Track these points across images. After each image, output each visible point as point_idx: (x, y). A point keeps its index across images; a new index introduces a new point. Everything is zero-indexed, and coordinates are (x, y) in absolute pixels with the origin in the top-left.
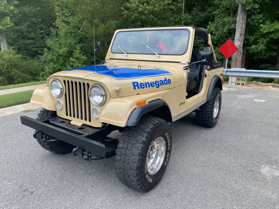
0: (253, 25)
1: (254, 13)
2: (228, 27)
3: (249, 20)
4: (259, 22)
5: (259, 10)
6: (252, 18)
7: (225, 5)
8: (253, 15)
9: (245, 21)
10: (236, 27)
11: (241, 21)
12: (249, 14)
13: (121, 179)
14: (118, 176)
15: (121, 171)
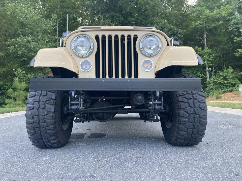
13: (188, 129)
14: (184, 127)
15: (190, 118)
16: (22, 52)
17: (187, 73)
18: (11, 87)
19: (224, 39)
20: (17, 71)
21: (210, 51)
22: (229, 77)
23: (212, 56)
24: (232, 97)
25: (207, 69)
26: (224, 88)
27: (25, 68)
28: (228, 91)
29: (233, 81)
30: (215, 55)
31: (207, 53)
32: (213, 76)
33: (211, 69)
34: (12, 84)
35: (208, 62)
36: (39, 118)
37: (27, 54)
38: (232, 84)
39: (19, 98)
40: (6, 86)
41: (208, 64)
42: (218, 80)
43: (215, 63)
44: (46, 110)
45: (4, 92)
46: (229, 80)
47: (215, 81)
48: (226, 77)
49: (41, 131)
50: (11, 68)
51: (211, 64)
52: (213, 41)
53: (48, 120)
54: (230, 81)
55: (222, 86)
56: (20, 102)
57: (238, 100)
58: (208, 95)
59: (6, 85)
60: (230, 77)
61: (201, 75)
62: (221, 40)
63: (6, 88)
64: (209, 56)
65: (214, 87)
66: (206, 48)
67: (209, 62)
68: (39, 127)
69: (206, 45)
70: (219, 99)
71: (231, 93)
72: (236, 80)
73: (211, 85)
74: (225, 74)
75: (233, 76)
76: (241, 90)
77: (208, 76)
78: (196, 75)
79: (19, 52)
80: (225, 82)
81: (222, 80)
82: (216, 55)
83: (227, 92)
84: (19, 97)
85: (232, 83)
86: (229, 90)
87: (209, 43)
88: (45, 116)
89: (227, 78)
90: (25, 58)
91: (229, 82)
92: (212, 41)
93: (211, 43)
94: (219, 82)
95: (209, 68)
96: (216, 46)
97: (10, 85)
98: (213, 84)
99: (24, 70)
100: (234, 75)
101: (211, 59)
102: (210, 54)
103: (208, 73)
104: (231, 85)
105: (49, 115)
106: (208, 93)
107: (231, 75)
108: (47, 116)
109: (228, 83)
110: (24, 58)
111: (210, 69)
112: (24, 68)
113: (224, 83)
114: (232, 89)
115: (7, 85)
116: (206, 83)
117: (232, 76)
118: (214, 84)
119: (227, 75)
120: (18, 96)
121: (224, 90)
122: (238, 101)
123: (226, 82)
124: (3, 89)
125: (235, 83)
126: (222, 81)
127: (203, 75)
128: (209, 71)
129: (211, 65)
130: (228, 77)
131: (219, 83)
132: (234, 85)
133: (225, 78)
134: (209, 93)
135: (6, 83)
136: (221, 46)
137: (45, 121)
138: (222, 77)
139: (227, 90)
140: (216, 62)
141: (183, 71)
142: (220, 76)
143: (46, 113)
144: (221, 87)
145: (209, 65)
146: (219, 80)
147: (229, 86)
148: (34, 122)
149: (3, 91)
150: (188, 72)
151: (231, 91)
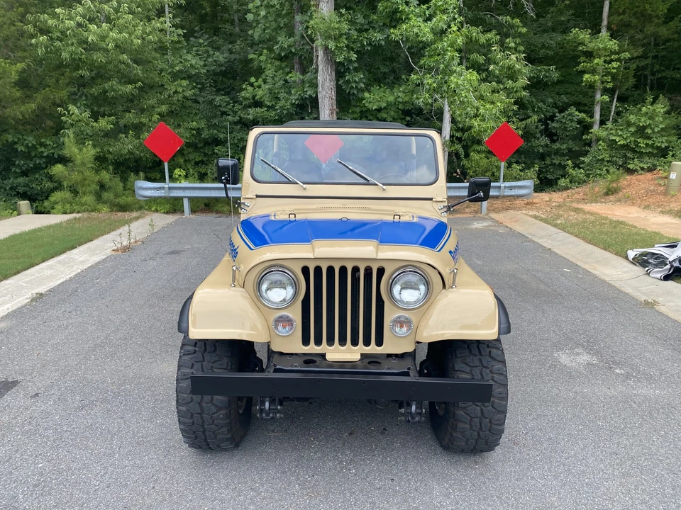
0: (349, 92)
1: (348, 68)
2: (300, 95)
3: (340, 83)
4: (359, 87)
5: (356, 65)
6: (347, 78)
7: (286, 47)
8: (347, 74)
9: (333, 83)
10: (319, 96)
11: (328, 84)
12: (340, 71)
13: (467, 439)
14: (460, 436)
15: (473, 424)
16: (71, 55)
17: (538, 107)
18: (56, 149)
19: (661, 7)
20: (69, 112)
21: (613, 44)
22: (653, 130)
23: (618, 60)
24: (648, 191)
25: (598, 97)
26: (633, 159)
27: (86, 96)
28: (642, 169)
29: (661, 142)
30: (627, 55)
31: (605, 49)
32: (609, 125)
33: (608, 100)
34: (57, 143)
35: (603, 76)
36: (202, 417)
37: (87, 58)
38: (658, 148)
39: (84, 189)
40: (43, 149)
41: (603, 82)
42: (621, 135)
43: (623, 81)
44: (213, 404)
45: (40, 163)
46: (652, 137)
47: (614, 138)
48: (644, 128)
49: (206, 436)
50: (50, 101)
51: (610, 82)
52: (628, 11)
53: (219, 421)
54: (653, 141)
55: (630, 155)
56: (89, 199)
57: (659, 207)
58: (588, 176)
59: (42, 144)
60: (656, 130)
61: (577, 113)
62: (653, 11)
63: (45, 154)
64: (608, 58)
65: (606, 156)
66: (604, 33)
67: (605, 78)
68: (204, 432)
69: (605, 23)
70: (613, 194)
71: (649, 175)
72: (670, 139)
73: (600, 148)
74: (643, 120)
75: (664, 126)
76: (674, 178)
77: (597, 117)
78: (564, 117)
79: (65, 55)
80: (640, 143)
81: (632, 135)
82: (629, 56)
83: (640, 173)
84: (83, 186)
85: (659, 145)
86: (645, 166)
87: (616, 18)
88: (213, 414)
89: (646, 131)
90: (84, 72)
91: (650, 142)
92: (624, 13)
93: (622, 17)
94: (622, 142)
95: (604, 97)
96: (636, 27)
97: (52, 144)
98: (606, 147)
99: (85, 102)
100: (668, 122)
101: (614, 68)
102: (613, 53)
103: (597, 110)
104: (655, 151)
105: (220, 413)
106: (587, 172)
107: (661, 123)
108: (217, 414)
109: (647, 145)
110: (80, 72)
111: (606, 98)
112: (84, 98)
113: (637, 146)
114: (656, 162)
115: (45, 146)
116: (589, 137)
117: (661, 126)
118: (608, 146)
119: (648, 124)
120: (81, 182)
121: (634, 166)
122: (660, 209)
123: (642, 142)
124: (36, 156)
125: (667, 145)
126: (633, 139)
127: (583, 115)
128: (603, 103)
129: (610, 85)
130: (651, 128)
131: (623, 146)
132: (663, 153)
133: (641, 131)
134: (592, 170)
135: (43, 140)
136: (650, 29)
137: (213, 421)
138: (632, 129)
139: (642, 165)
140: (627, 78)
141: (529, 101)
142: (629, 124)
143: (215, 411)
144: (625, 156)
145: (605, 84)
146: (623, 137)
147: (650, 155)
148: (193, 423)
149: (38, 162)
150: (541, 104)
151: (650, 170)
